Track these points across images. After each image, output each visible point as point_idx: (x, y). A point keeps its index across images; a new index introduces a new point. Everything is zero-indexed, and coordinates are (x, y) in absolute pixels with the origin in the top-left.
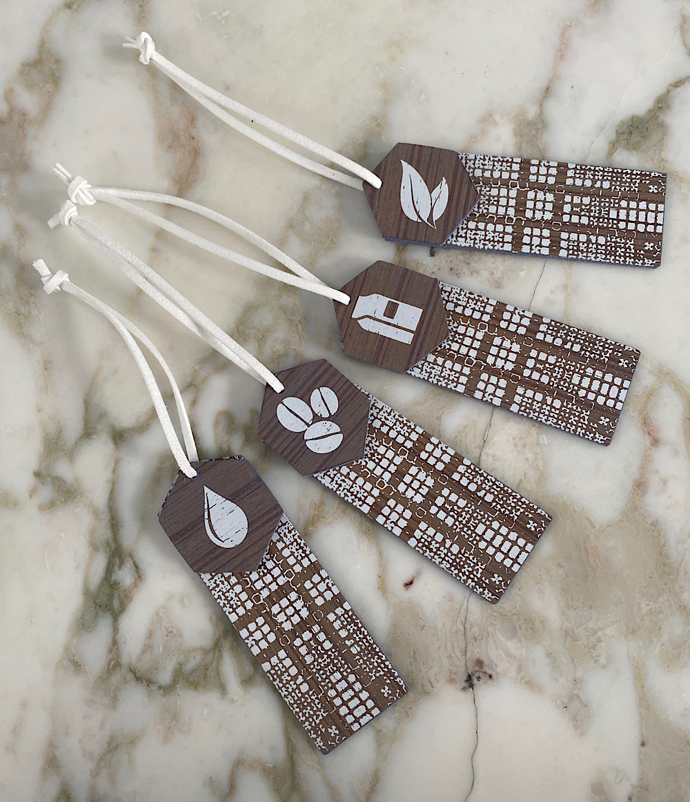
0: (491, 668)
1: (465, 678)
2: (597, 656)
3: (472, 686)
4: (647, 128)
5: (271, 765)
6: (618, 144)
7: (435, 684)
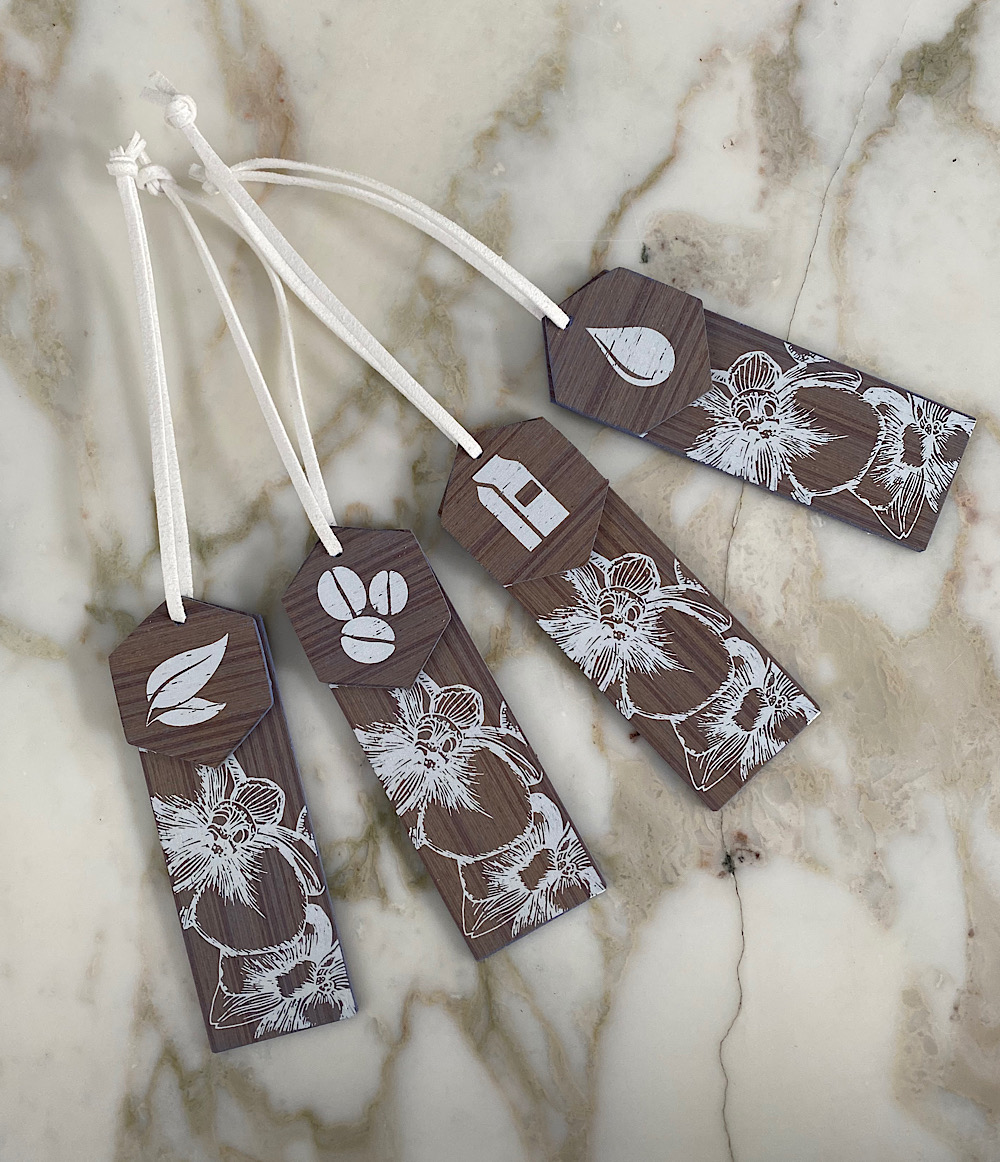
0: (758, 844)
1: (723, 860)
2: (903, 819)
3: (732, 870)
4: (946, 61)
5: (458, 997)
6: (905, 86)
7: (681, 870)
